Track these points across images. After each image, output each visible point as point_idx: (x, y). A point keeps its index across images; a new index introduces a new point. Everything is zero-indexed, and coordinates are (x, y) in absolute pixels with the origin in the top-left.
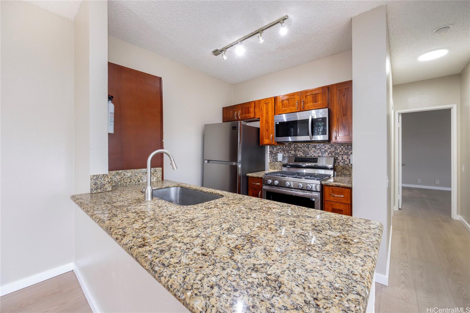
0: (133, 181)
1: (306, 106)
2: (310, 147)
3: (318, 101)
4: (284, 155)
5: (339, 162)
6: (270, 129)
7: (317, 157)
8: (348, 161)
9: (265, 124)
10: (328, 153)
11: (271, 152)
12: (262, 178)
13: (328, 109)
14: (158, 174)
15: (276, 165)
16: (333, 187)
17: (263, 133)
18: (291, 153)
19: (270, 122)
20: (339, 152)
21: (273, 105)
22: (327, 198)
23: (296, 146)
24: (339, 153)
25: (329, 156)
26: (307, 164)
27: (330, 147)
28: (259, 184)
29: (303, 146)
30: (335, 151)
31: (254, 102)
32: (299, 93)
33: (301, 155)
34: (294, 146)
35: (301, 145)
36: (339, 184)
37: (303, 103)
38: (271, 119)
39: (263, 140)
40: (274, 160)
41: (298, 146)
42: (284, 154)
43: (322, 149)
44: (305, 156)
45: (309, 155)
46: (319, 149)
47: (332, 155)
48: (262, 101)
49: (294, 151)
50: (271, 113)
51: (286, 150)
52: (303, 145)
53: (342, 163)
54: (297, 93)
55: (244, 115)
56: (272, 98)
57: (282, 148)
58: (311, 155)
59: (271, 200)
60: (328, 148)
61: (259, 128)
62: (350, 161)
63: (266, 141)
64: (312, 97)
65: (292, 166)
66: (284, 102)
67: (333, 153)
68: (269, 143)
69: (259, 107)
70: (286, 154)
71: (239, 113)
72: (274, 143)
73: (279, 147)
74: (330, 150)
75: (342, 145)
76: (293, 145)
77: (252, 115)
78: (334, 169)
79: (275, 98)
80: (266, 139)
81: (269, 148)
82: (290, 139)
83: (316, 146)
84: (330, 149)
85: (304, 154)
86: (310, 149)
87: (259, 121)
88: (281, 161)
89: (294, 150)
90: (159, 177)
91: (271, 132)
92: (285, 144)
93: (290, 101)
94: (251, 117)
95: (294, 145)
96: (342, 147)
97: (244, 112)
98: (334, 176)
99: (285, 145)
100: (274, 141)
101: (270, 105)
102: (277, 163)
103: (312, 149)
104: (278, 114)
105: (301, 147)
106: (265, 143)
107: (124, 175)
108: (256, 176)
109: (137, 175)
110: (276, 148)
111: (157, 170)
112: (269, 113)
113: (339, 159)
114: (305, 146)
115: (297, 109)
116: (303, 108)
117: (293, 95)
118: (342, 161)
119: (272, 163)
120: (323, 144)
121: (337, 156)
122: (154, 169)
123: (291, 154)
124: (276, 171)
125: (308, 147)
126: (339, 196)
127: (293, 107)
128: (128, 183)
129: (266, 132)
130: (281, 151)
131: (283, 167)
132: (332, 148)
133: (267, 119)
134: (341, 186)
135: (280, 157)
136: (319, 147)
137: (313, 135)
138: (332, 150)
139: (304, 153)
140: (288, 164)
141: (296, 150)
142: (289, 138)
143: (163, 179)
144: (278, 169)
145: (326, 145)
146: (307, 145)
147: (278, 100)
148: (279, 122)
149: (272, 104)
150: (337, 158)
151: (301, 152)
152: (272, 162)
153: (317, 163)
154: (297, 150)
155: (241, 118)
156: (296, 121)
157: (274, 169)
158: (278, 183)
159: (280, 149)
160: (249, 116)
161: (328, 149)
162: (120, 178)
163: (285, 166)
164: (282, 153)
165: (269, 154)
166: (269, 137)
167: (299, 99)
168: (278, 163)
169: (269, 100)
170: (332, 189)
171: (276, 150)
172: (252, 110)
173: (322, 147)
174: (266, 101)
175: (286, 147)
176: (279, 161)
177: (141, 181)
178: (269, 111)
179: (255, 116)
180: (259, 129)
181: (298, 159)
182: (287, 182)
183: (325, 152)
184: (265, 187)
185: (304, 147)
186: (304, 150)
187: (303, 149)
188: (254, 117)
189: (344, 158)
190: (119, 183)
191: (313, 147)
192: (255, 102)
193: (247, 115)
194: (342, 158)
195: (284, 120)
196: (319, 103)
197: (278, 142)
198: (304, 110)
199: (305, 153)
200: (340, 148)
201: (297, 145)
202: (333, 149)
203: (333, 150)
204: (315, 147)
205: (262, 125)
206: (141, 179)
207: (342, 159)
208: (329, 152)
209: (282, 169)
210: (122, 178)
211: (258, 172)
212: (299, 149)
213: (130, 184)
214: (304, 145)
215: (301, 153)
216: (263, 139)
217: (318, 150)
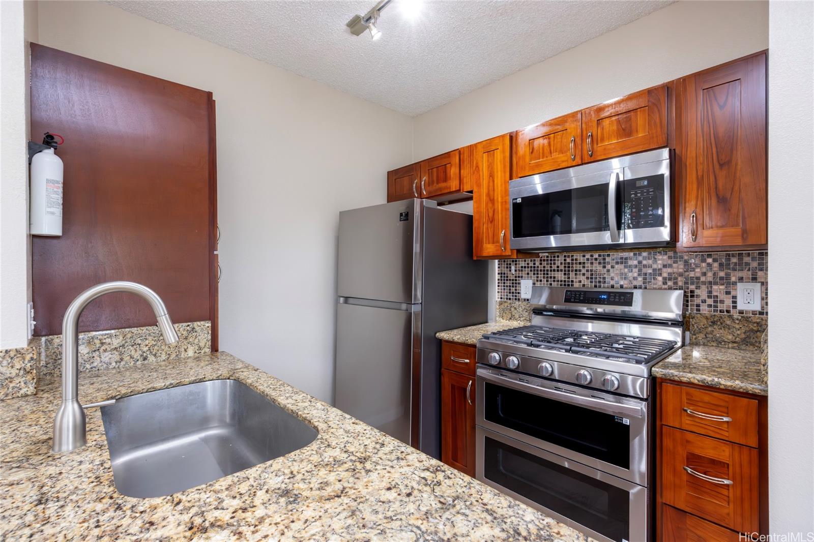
0: (127, 358)
1: (599, 147)
2: (609, 263)
3: (637, 131)
4: (538, 284)
5: (698, 306)
6: (499, 216)
7: (630, 288)
8: (728, 302)
9: (487, 204)
10: (665, 279)
11: (503, 277)
12: (474, 346)
13: (670, 150)
14: (200, 338)
15: (515, 309)
16: (692, 390)
17: (482, 228)
18: (554, 278)
19: (500, 199)
20: (698, 275)
21: (508, 154)
22: (670, 417)
23: (568, 260)
24: (698, 278)
25: (666, 286)
26: (599, 308)
27: (670, 262)
28: (467, 361)
29: (588, 259)
30: (687, 271)
31: (460, 152)
32: (579, 116)
33: (582, 283)
34: (565, 260)
35: (584, 256)
36: (716, 380)
37: (589, 140)
38: (501, 190)
39: (482, 246)
40: (510, 296)
41: (576, 260)
42: (537, 281)
43: (645, 266)
44: (596, 286)
45: (606, 285)
46: (636, 266)
47: (675, 283)
48: (479, 147)
49: (565, 274)
50: (500, 175)
51: (541, 271)
52: (588, 256)
53: (710, 306)
54: (574, 115)
55: (436, 186)
56: (503, 136)
57: (531, 264)
58: (612, 283)
59: (473, 476)
60: (665, 263)
61: (472, 216)
62: (734, 302)
63: (489, 249)
64: (618, 121)
65: (559, 314)
66: (536, 143)
67: (679, 279)
68: (496, 253)
69: (471, 162)
70: (541, 281)
71: (423, 183)
72: (508, 253)
73: (523, 264)
74: (669, 270)
75: (709, 256)
76: (561, 258)
77: (454, 185)
78: (683, 323)
79: (513, 138)
80: (489, 243)
81: (497, 266)
82: (553, 241)
83: (626, 259)
84: (670, 266)
85: (591, 282)
86: (609, 267)
87: (471, 198)
88: (528, 300)
89: (565, 271)
90: (202, 344)
91: (502, 225)
92: (540, 255)
93: (552, 140)
94: (452, 190)
95: (565, 256)
96: (710, 260)
97: (435, 179)
98: (683, 345)
99: (539, 257)
100: (509, 247)
101: (498, 155)
102: (517, 302)
103: (616, 266)
104: (521, 177)
105: (584, 263)
106: (485, 254)
107: (102, 344)
108: (460, 341)
109: (140, 342)
110: (516, 264)
111: (197, 328)
112: (497, 177)
113: (698, 296)
114: (596, 259)
115: (574, 159)
116: (591, 156)
117: (562, 120)
118: (710, 301)
119: (506, 304)
120: (650, 254)
121: (692, 287)
122: (188, 326)
123: (554, 281)
124: (515, 324)
125: (605, 263)
126: (715, 418)
127: (561, 155)
128: (114, 364)
129: (490, 225)
130: (528, 274)
131: (533, 316)
132: (675, 265)
133: (491, 193)
134: (722, 387)
135: (526, 287)
136: (635, 262)
137: (619, 228)
138: (675, 270)
139: (592, 278)
140: (548, 307)
141: (569, 271)
142: (549, 240)
143: (217, 351)
144: (522, 319)
145: (659, 257)
146: (600, 256)
147: (519, 141)
148: (522, 198)
149: (504, 152)
150: (692, 292)
151: (584, 274)
152: (505, 302)
153: (631, 305)
154: (572, 271)
155: (429, 193)
156: (569, 192)
157: (510, 319)
158: (516, 362)
159: (525, 267)
160: (446, 188)
161: (665, 266)
162: (88, 353)
163: (538, 311)
164: (531, 277)
165: (497, 281)
166: (495, 239)
167: (579, 131)
168: (520, 303)
169: (497, 141)
170: (687, 394)
171: (516, 271)
172: (453, 171)
173: (644, 262)
174: (488, 147)
175: (541, 264)
176: (525, 300)
177: (151, 359)
178: (497, 172)
179: (460, 187)
180: (469, 219)
181: (576, 295)
182: (544, 364)
183: (655, 274)
184: (482, 372)
185: (592, 263)
186: (591, 271)
187: (588, 267)
188: (458, 189)
189: (714, 294)
190: (88, 366)
191: (617, 263)
192: (462, 152)
193: (443, 185)
194: (710, 292)
195: (536, 191)
196: (640, 136)
197: (519, 251)
198: (593, 159)
199: (596, 278)
200: (704, 265)
201: (572, 256)
202: (679, 267)
203: (681, 270)
204: (623, 261)
205: (478, 208)
206: (151, 352)
207: (709, 297)
208: (665, 275)
209: (530, 320)
210: (95, 351)
211: (469, 328)
212: (579, 267)
213: (118, 367)
214: (592, 256)
215: (583, 278)
216: (480, 242)
217: (634, 270)
